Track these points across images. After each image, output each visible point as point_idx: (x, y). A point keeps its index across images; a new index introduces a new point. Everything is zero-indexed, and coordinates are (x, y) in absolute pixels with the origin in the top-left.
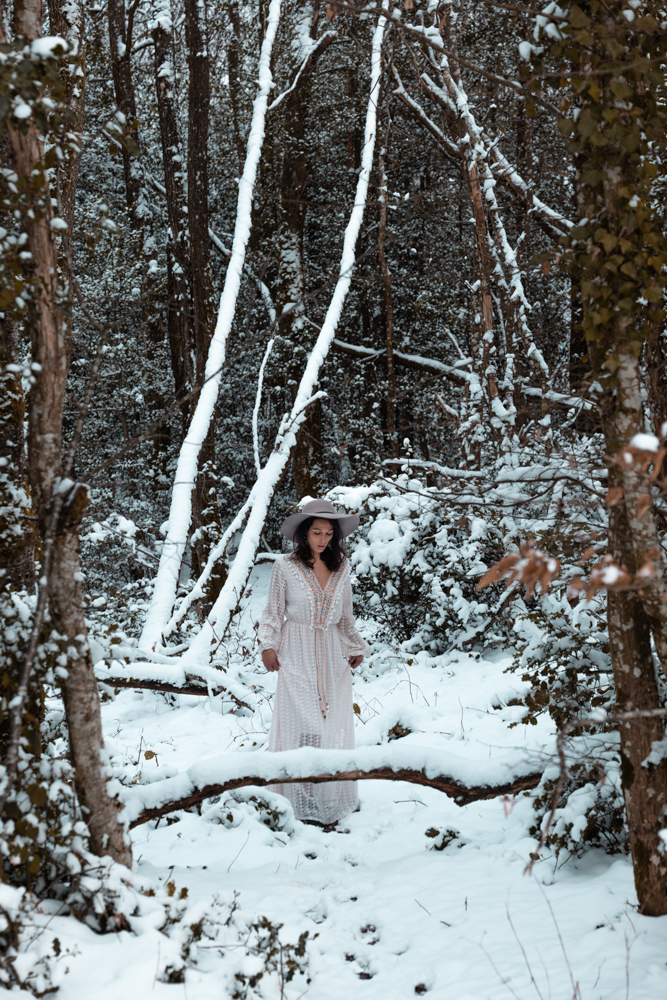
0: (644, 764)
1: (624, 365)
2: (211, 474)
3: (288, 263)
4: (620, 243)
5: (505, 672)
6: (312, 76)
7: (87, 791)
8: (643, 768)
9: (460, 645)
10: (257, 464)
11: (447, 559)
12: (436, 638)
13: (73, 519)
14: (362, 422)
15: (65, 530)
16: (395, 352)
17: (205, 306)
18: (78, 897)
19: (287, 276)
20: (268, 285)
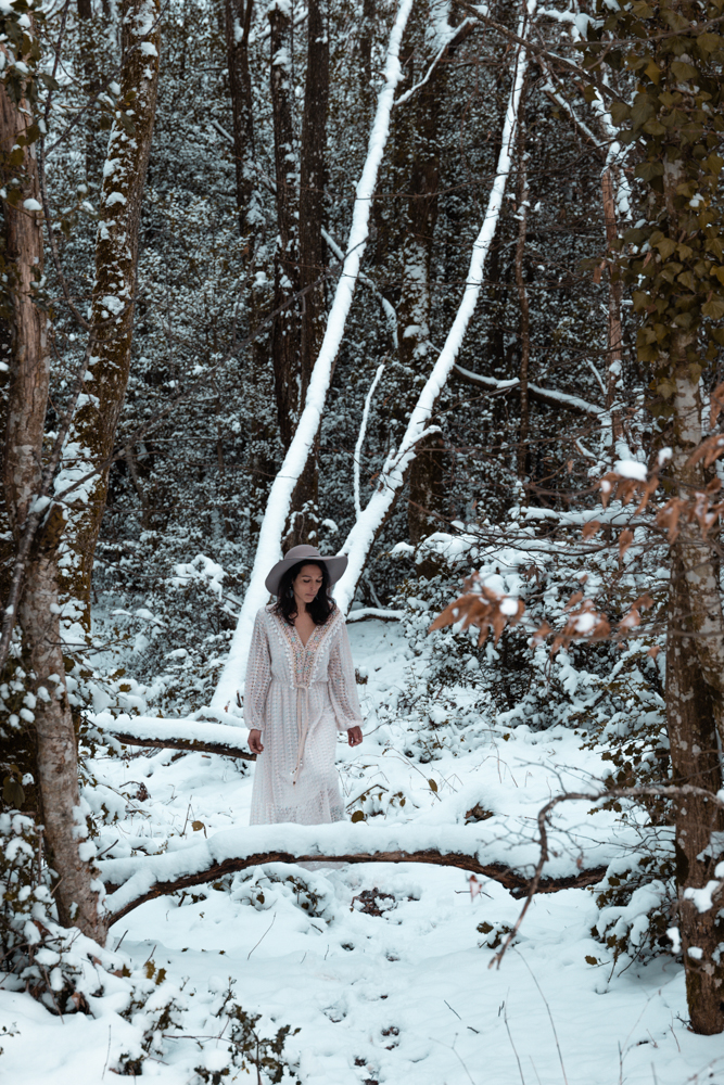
0: (700, 857)
1: (681, 391)
2: (312, 516)
3: (413, 279)
4: (678, 249)
5: (581, 749)
6: (448, 68)
7: (56, 853)
8: (699, 862)
9: (565, 721)
10: (357, 506)
11: (555, 621)
12: (540, 711)
13: (49, 543)
14: (487, 464)
15: (40, 555)
16: (530, 385)
17: (313, 325)
18: (34, 971)
19: (411, 295)
20: (394, 305)
